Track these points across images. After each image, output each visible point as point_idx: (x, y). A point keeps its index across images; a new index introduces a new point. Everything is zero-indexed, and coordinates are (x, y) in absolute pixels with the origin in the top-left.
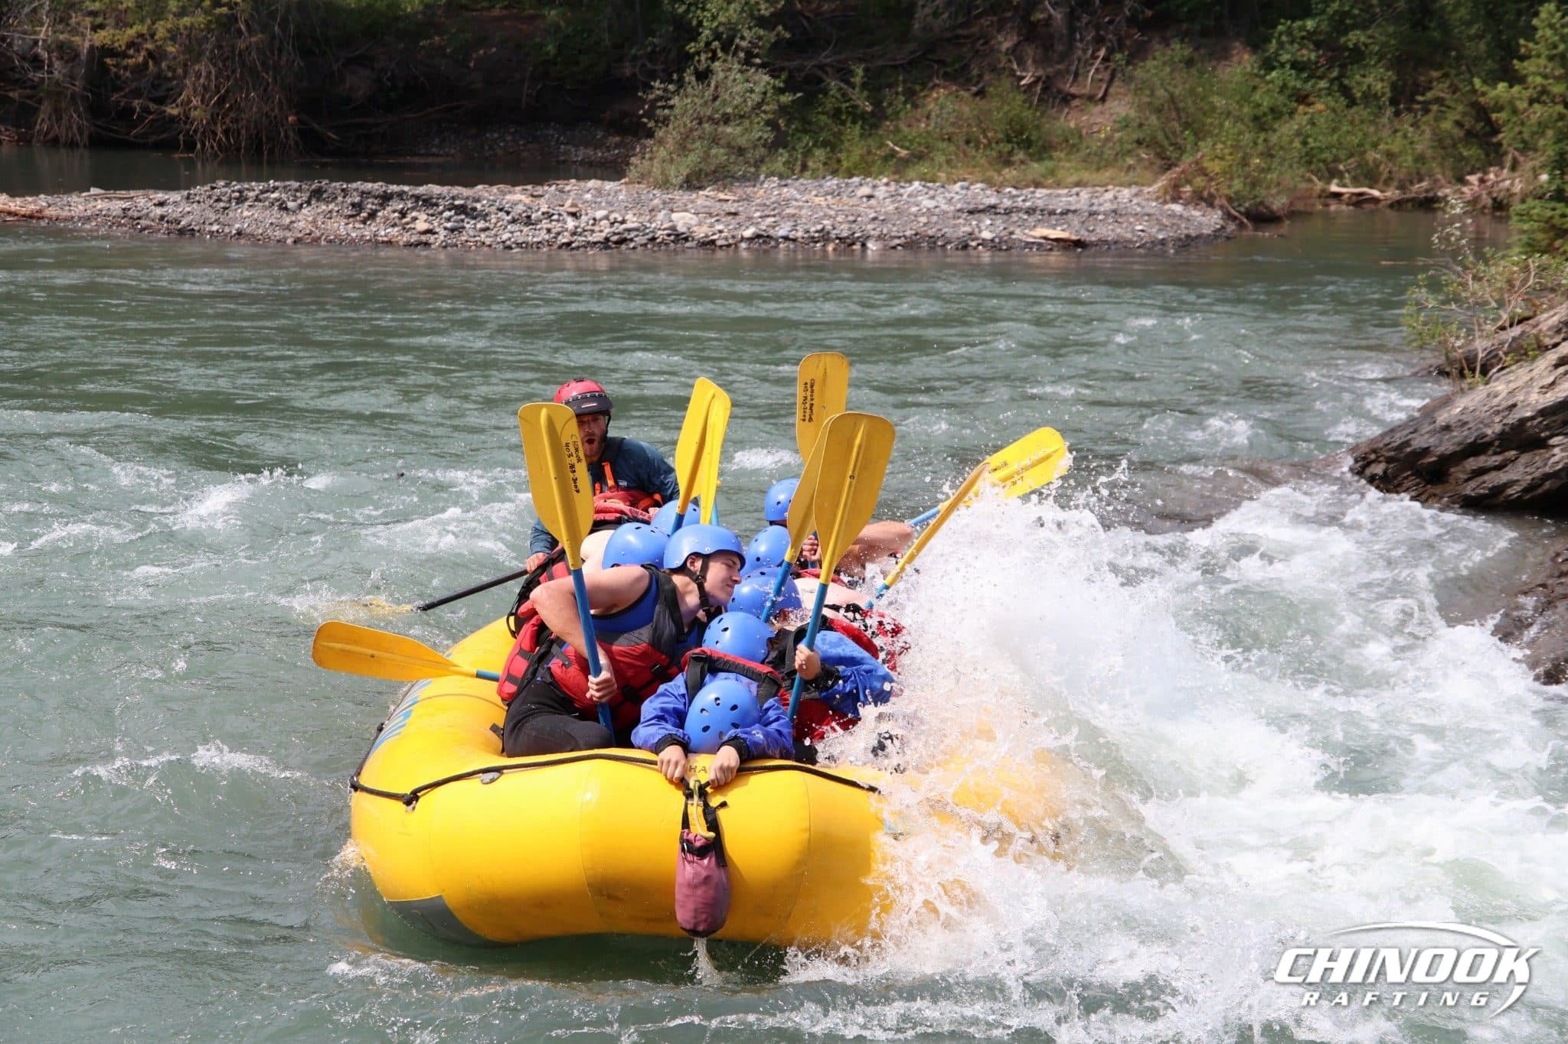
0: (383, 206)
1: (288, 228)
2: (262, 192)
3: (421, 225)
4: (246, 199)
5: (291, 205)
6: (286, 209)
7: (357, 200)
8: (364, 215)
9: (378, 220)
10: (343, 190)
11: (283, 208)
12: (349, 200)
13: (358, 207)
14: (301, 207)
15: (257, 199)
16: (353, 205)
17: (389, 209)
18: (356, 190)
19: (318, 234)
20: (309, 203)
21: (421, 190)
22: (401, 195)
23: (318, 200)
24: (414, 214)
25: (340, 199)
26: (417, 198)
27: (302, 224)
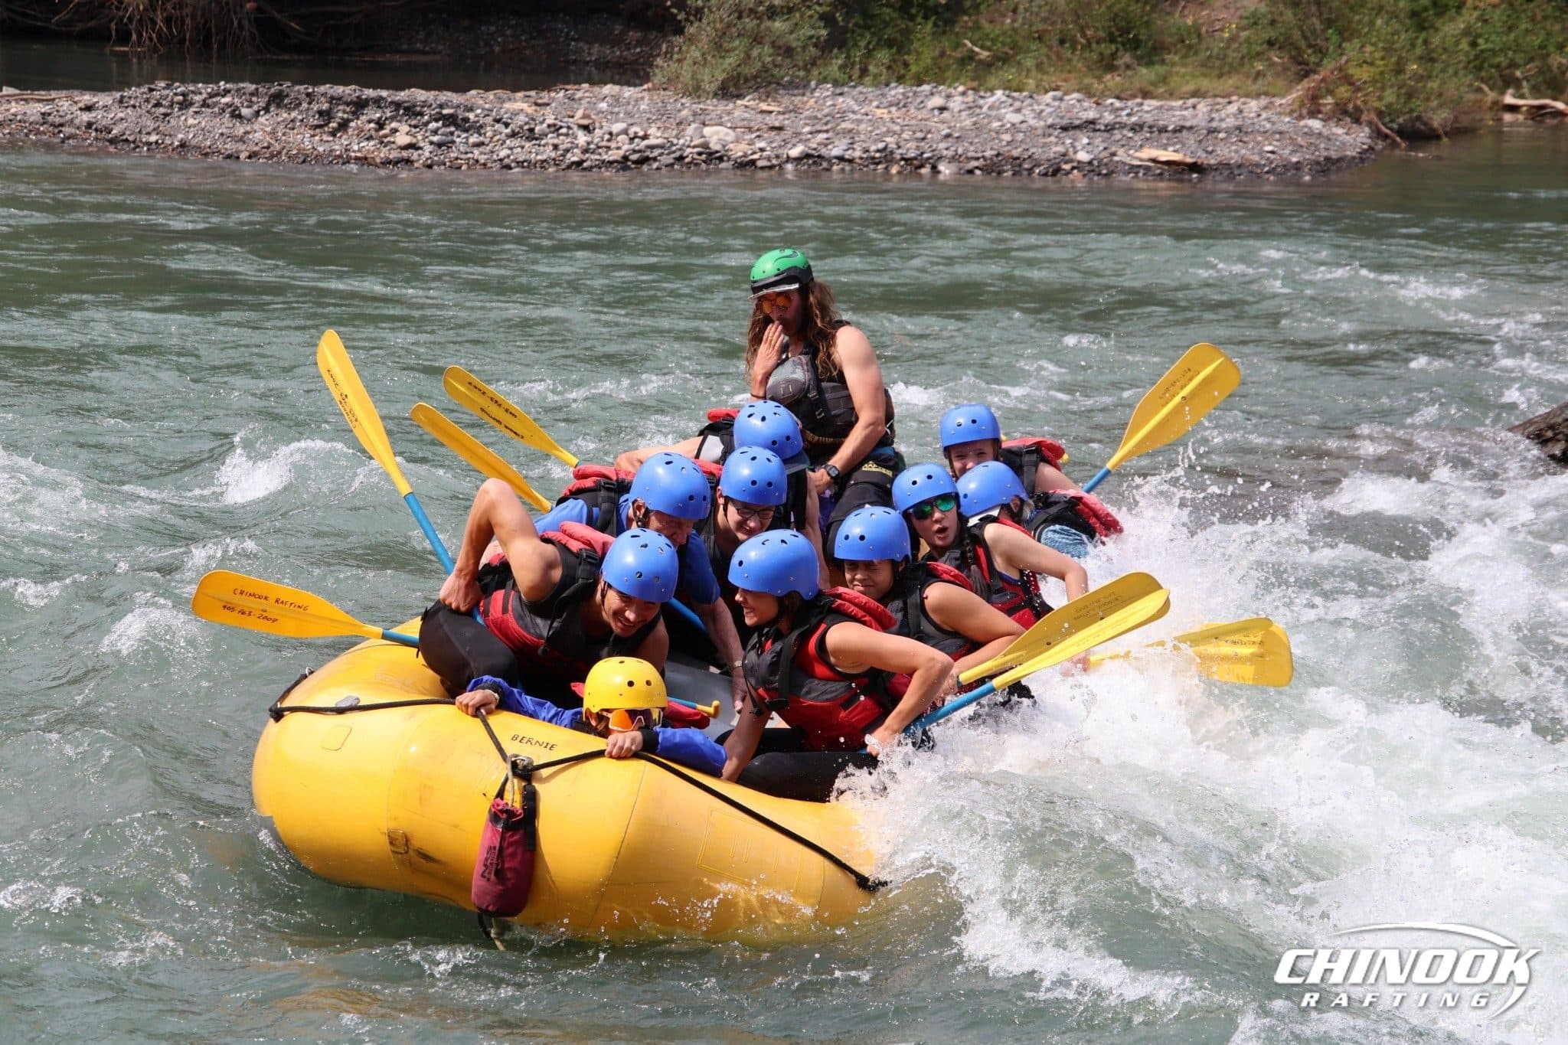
0: (356, 114)
1: (242, 140)
2: (211, 96)
3: (402, 139)
4: (191, 104)
5: (245, 112)
6: (240, 116)
7: (325, 107)
8: (333, 125)
9: (350, 131)
10: (308, 95)
11: (236, 115)
12: (315, 107)
13: (326, 115)
14: (257, 114)
15: (205, 104)
16: (321, 113)
17: (364, 118)
18: (324, 94)
19: (278, 147)
20: (267, 110)
21: (402, 95)
22: (378, 102)
23: (278, 106)
24: (394, 125)
25: (305, 105)
26: (397, 105)
27: (258, 135)
